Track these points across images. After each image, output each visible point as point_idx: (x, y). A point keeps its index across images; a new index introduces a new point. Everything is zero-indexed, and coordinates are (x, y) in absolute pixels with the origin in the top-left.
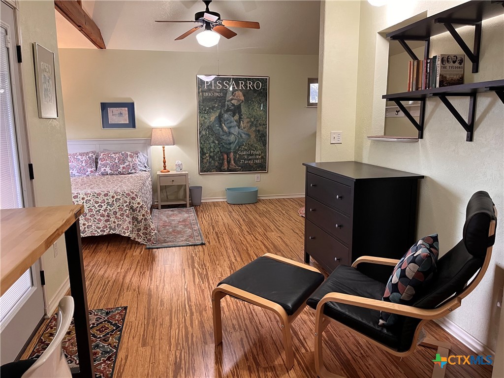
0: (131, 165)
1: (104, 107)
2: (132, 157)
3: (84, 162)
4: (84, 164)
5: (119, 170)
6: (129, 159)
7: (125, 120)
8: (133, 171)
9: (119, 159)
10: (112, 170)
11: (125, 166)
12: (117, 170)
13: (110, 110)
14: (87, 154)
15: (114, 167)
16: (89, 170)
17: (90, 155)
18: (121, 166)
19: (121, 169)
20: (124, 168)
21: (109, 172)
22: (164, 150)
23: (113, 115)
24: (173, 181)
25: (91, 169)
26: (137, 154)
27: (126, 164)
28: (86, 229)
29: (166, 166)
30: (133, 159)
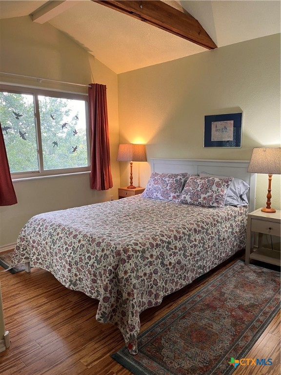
0: (214, 196)
1: (209, 120)
2: (218, 185)
3: (169, 185)
4: (168, 188)
5: (199, 200)
6: (214, 188)
7: (229, 136)
8: (215, 205)
9: (203, 187)
10: (192, 199)
11: (206, 196)
12: (197, 201)
13: (214, 125)
14: (176, 176)
15: (195, 195)
16: (172, 195)
17: (179, 177)
18: (203, 196)
19: (202, 199)
20: (204, 198)
21: (189, 200)
22: (270, 180)
23: (217, 130)
24: (270, 229)
25: (173, 194)
26: (227, 182)
27: (208, 194)
28: (78, 282)
29: (270, 204)
30: (220, 189)
